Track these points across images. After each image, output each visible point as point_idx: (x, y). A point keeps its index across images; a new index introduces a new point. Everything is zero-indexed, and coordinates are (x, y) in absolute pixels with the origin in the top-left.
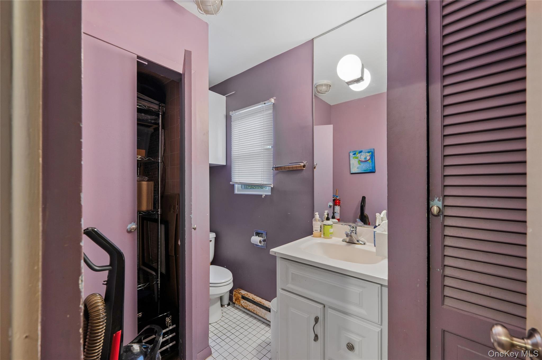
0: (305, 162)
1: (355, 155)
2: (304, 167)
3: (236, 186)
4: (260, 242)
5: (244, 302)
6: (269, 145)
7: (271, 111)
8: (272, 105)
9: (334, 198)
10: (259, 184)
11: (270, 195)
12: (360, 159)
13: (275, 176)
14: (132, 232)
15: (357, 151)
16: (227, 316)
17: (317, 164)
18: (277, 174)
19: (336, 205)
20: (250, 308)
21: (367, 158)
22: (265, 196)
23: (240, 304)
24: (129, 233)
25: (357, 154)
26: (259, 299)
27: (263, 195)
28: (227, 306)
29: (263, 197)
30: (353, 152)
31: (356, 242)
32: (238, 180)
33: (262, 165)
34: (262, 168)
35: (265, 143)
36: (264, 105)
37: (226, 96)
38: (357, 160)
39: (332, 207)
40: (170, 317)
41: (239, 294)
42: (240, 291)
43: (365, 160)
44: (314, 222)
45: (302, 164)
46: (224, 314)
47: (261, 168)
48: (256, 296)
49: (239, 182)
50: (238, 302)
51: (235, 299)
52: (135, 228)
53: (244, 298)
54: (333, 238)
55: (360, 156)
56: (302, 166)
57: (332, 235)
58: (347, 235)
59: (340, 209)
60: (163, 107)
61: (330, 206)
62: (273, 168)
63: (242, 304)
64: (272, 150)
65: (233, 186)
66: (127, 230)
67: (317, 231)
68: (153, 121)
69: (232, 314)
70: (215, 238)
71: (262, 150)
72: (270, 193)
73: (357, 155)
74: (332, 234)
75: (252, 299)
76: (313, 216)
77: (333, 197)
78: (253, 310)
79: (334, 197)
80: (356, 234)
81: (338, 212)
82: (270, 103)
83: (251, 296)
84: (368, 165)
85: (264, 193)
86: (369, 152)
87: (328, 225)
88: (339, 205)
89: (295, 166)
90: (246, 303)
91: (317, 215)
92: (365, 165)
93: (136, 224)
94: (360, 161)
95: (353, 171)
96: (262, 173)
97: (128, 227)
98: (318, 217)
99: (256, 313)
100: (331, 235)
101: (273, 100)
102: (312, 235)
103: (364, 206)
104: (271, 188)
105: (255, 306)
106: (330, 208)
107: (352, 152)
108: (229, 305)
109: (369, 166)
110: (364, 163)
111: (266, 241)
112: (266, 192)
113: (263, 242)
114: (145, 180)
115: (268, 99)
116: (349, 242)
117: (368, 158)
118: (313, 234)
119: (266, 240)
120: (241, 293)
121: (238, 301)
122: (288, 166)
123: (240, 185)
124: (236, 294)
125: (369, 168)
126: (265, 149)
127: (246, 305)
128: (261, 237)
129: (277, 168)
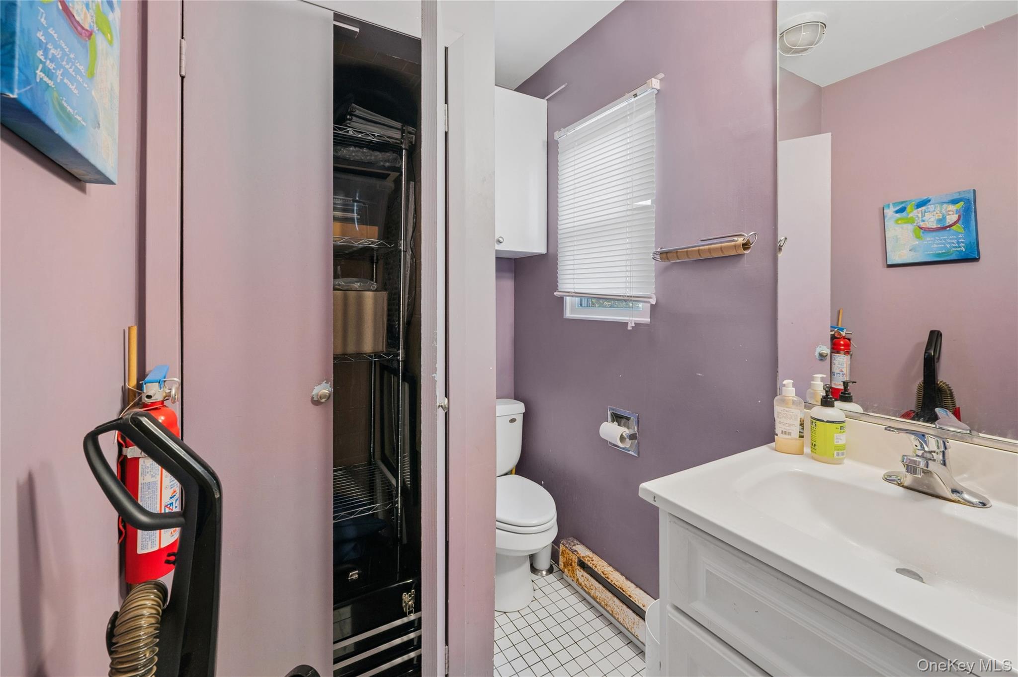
0: (747, 235)
1: (904, 214)
2: (745, 249)
3: (568, 300)
4: (622, 438)
5: (582, 576)
6: (644, 197)
7: (651, 112)
8: (655, 96)
9: (833, 333)
10: (620, 296)
11: (649, 323)
12: (922, 224)
13: (661, 274)
14: (322, 403)
15: (910, 201)
16: (545, 601)
17: (786, 239)
18: (666, 269)
19: (838, 352)
20: (598, 594)
21: (948, 220)
22: (634, 325)
23: (574, 577)
24: (317, 405)
25: (908, 209)
26: (619, 579)
27: (629, 323)
28: (547, 575)
29: (631, 329)
30: (895, 204)
31: (949, 495)
32: (572, 286)
33: (627, 249)
34: (628, 257)
35: (635, 195)
36: (634, 99)
37: (547, 100)
38: (910, 227)
39: (828, 358)
40: (411, 592)
41: (573, 552)
42: (574, 545)
43: (939, 226)
44: (778, 409)
45: (740, 240)
46: (538, 594)
47: (624, 258)
48: (613, 567)
49: (572, 290)
50: (569, 570)
51: (564, 563)
52: (327, 394)
53: (583, 565)
54: (846, 461)
55: (920, 215)
56: (740, 246)
57: (843, 454)
58: (911, 468)
59: (849, 363)
60: (410, 133)
61: (822, 357)
62: (655, 256)
63: (578, 580)
64: (654, 210)
65: (561, 300)
66: (313, 398)
67: (790, 434)
68: (387, 164)
69: (555, 597)
70: (524, 413)
71: (628, 213)
72: (649, 320)
73: (911, 212)
74: (844, 450)
75: (602, 575)
76: (774, 390)
77: (831, 331)
78: (603, 603)
79: (833, 331)
80: (944, 464)
81: (845, 370)
82: (649, 91)
83: (601, 566)
84: (950, 239)
85: (631, 319)
86: (954, 202)
87: (828, 422)
88: (847, 353)
89: (720, 245)
90: (588, 580)
91: (788, 388)
92: (941, 240)
93: (330, 385)
94: (921, 228)
95: (894, 259)
96: (628, 268)
97: (314, 392)
98: (794, 395)
99: (612, 612)
100: (840, 452)
101: (655, 83)
102: (773, 444)
103: (936, 360)
104: (652, 305)
105: (609, 595)
106: (821, 360)
107: (891, 206)
108: (550, 571)
109: (955, 241)
110: (934, 234)
111: (636, 439)
112: (639, 316)
113: (630, 440)
114: (372, 288)
115: (642, 81)
116: (912, 487)
117: (952, 218)
118: (774, 441)
119: (638, 435)
120: (578, 553)
121: (570, 568)
122: (697, 248)
123: (577, 298)
124: (565, 551)
125: (956, 247)
126: (635, 209)
127: (588, 585)
128: (625, 426)
129: (665, 255)
